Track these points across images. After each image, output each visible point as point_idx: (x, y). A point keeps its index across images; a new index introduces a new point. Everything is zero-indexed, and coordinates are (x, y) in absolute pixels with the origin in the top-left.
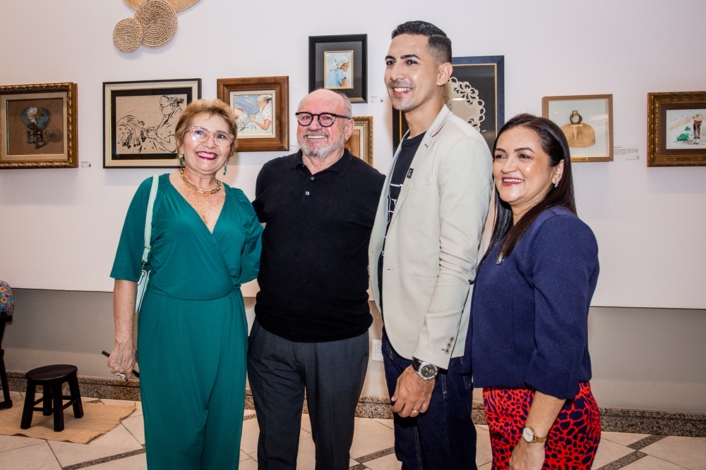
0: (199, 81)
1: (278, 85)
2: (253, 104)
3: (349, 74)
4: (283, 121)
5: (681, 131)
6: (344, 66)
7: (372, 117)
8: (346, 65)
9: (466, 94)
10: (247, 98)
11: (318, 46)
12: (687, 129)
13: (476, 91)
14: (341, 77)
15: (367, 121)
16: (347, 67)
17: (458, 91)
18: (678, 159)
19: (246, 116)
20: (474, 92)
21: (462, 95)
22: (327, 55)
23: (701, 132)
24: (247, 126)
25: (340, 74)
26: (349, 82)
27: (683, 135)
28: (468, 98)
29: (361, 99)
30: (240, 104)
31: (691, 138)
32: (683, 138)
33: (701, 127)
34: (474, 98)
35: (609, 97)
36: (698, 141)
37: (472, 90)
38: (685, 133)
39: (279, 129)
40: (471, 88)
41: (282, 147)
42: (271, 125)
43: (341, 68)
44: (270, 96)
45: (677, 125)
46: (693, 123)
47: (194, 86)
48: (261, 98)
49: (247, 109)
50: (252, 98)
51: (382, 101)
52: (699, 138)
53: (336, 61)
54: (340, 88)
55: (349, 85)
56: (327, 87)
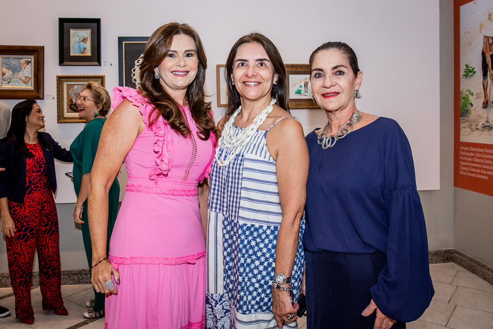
1: (37, 52)
2: (17, 65)
4: (39, 78)
5: (297, 88)
6: (84, 40)
7: (104, 76)
10: (12, 60)
11: (66, 25)
12: (301, 86)
14: (82, 48)
15: (101, 79)
16: (87, 40)
18: (296, 105)
19: (11, 73)
22: (72, 31)
23: (308, 89)
24: (12, 80)
25: (81, 45)
26: (88, 51)
27: (299, 90)
29: (97, 63)
30: (6, 64)
31: (303, 92)
32: (299, 92)
33: (308, 86)
36: (307, 94)
38: (300, 89)
39: (36, 83)
41: (39, 97)
42: (30, 81)
43: (82, 41)
44: (30, 60)
45: (295, 84)
46: (304, 83)
48: (23, 61)
49: (12, 68)
50: (16, 60)
51: (111, 65)
52: (307, 92)
53: (78, 36)
54: (81, 55)
55: (88, 53)
56: (72, 54)
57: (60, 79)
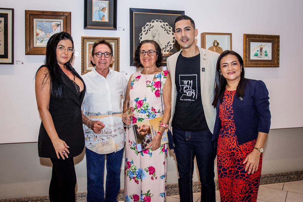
0: (13, 10)
2: (49, 27)
3: (106, 13)
5: (255, 52)
6: (103, 9)
7: (119, 38)
8: (104, 9)
9: (166, 29)
10: (45, 23)
13: (171, 28)
14: (102, 16)
17: (162, 27)
18: (255, 64)
19: (44, 34)
20: (170, 28)
21: (164, 29)
22: (94, 2)
23: (263, 53)
24: (45, 40)
25: (101, 13)
26: (106, 18)
27: (256, 54)
28: (167, 31)
29: (112, 28)
30: (40, 26)
31: (259, 55)
33: (263, 50)
34: (170, 31)
35: (230, 34)
36: (261, 56)
37: (169, 27)
38: (257, 52)
40: (169, 26)
43: (101, 10)
44: (59, 23)
45: (254, 49)
46: (260, 48)
47: (10, 13)
48: (54, 23)
49: (45, 29)
50: (48, 23)
51: (124, 30)
52: (262, 55)
53: (99, 5)
54: (100, 21)
55: (106, 20)
56: (94, 20)
57: (84, 39)
